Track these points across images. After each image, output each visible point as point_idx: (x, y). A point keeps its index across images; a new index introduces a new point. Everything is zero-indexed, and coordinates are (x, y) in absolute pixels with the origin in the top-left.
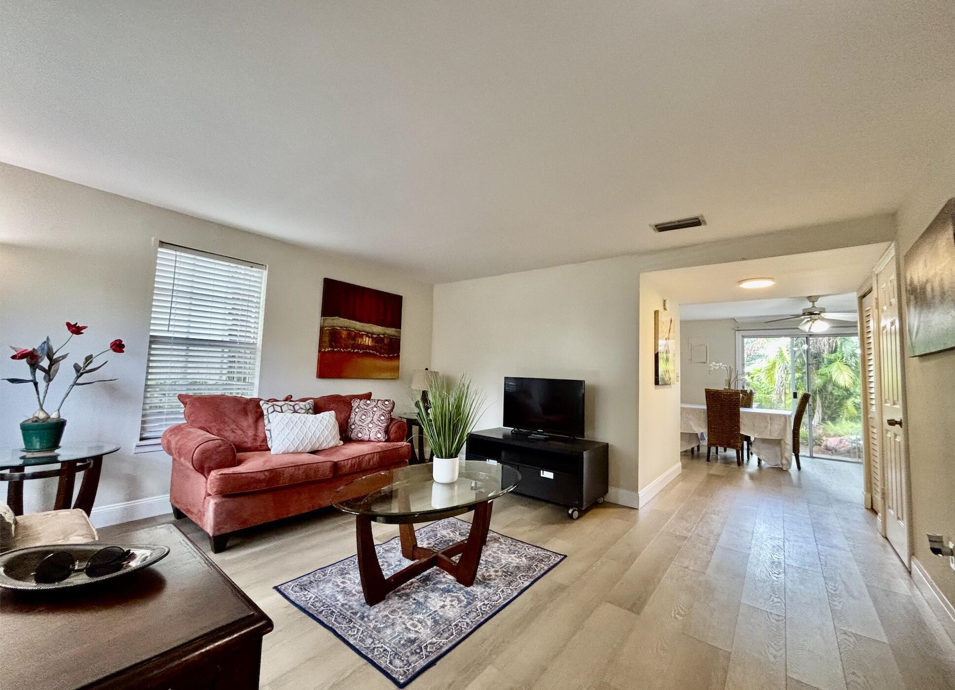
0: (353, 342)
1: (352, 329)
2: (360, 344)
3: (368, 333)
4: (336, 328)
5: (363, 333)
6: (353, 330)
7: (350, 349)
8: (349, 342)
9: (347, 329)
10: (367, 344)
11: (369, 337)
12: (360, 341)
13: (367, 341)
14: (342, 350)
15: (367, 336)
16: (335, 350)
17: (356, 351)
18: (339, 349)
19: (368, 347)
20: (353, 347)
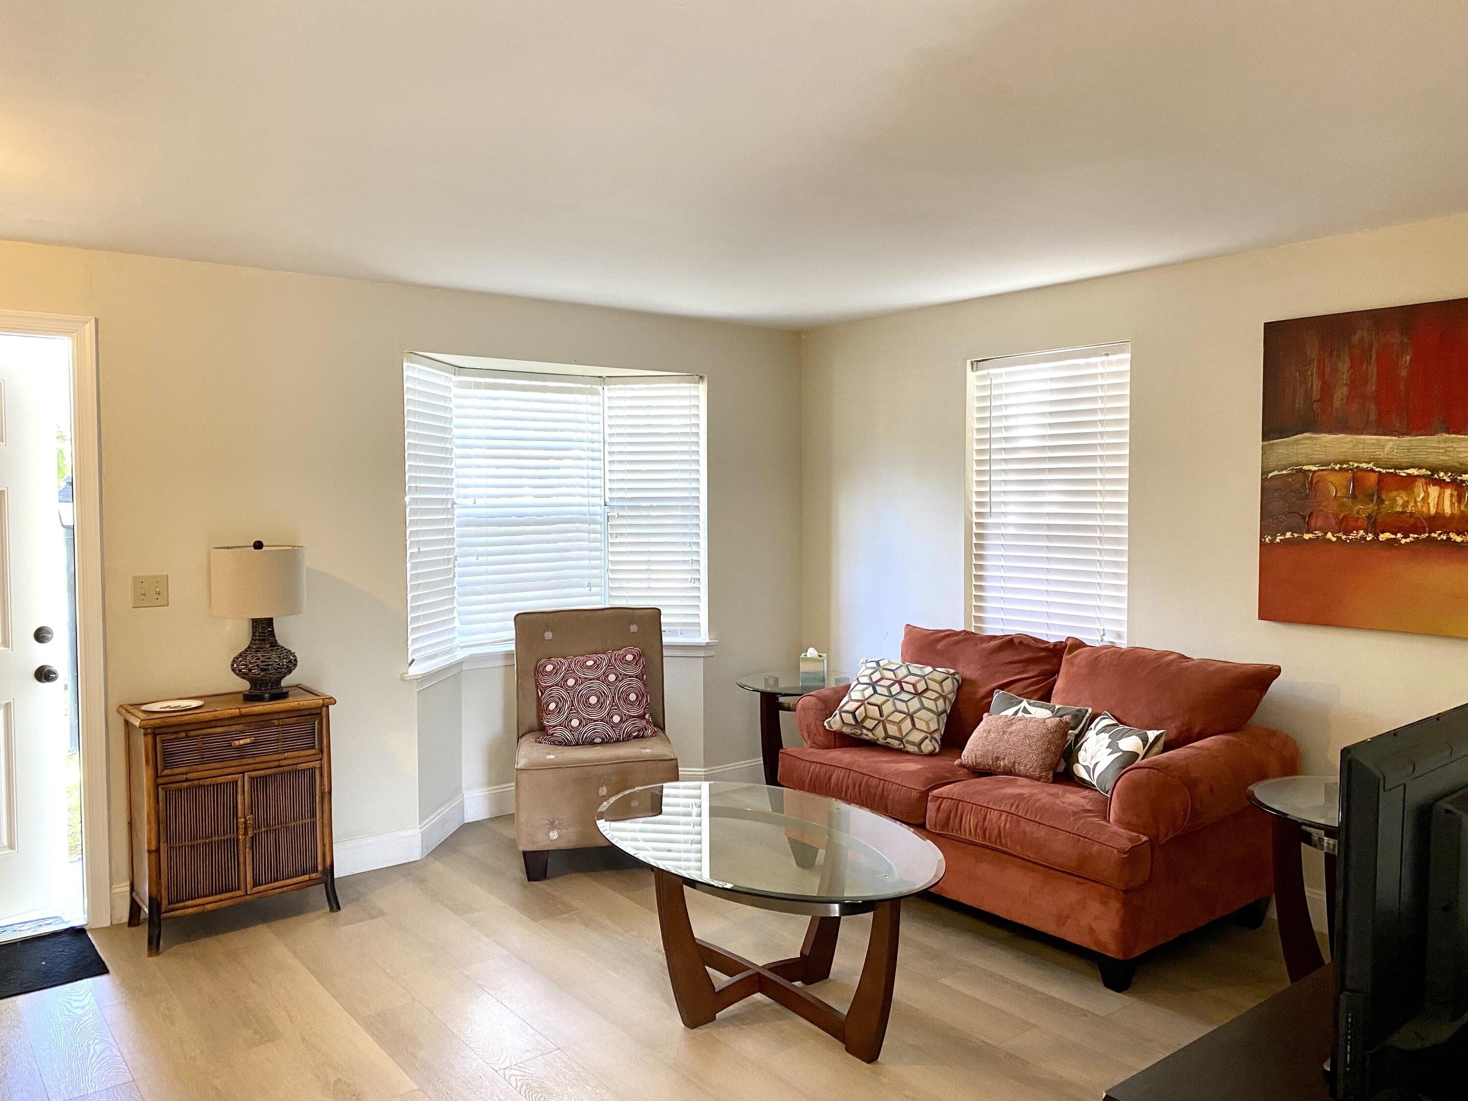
0: (1371, 507)
1: (1364, 465)
2: (1403, 512)
3: (1434, 470)
4: (1306, 468)
5: (1414, 472)
6: (1371, 465)
7: (1361, 532)
8: (1356, 509)
9: (1344, 466)
10: (1433, 511)
11: (1440, 483)
12: (1400, 502)
13: (1432, 501)
14: (1329, 535)
15: (1431, 480)
16: (1307, 536)
17: (1383, 537)
18: (1319, 533)
19: (1437, 521)
20: (1375, 525)
